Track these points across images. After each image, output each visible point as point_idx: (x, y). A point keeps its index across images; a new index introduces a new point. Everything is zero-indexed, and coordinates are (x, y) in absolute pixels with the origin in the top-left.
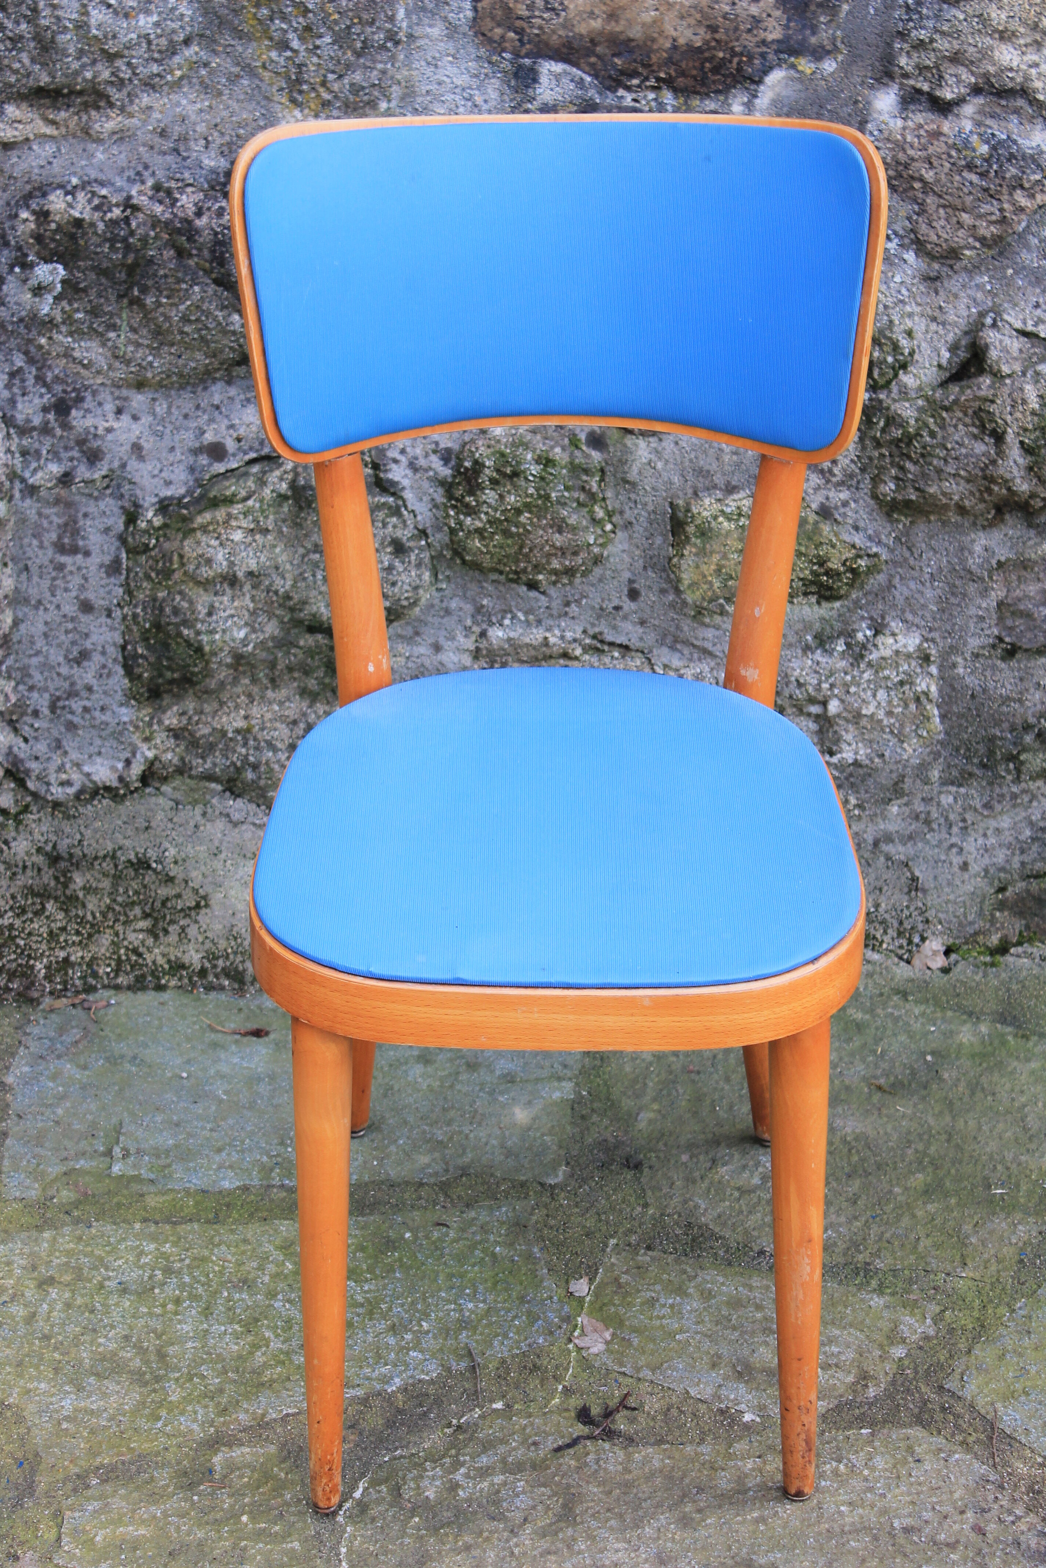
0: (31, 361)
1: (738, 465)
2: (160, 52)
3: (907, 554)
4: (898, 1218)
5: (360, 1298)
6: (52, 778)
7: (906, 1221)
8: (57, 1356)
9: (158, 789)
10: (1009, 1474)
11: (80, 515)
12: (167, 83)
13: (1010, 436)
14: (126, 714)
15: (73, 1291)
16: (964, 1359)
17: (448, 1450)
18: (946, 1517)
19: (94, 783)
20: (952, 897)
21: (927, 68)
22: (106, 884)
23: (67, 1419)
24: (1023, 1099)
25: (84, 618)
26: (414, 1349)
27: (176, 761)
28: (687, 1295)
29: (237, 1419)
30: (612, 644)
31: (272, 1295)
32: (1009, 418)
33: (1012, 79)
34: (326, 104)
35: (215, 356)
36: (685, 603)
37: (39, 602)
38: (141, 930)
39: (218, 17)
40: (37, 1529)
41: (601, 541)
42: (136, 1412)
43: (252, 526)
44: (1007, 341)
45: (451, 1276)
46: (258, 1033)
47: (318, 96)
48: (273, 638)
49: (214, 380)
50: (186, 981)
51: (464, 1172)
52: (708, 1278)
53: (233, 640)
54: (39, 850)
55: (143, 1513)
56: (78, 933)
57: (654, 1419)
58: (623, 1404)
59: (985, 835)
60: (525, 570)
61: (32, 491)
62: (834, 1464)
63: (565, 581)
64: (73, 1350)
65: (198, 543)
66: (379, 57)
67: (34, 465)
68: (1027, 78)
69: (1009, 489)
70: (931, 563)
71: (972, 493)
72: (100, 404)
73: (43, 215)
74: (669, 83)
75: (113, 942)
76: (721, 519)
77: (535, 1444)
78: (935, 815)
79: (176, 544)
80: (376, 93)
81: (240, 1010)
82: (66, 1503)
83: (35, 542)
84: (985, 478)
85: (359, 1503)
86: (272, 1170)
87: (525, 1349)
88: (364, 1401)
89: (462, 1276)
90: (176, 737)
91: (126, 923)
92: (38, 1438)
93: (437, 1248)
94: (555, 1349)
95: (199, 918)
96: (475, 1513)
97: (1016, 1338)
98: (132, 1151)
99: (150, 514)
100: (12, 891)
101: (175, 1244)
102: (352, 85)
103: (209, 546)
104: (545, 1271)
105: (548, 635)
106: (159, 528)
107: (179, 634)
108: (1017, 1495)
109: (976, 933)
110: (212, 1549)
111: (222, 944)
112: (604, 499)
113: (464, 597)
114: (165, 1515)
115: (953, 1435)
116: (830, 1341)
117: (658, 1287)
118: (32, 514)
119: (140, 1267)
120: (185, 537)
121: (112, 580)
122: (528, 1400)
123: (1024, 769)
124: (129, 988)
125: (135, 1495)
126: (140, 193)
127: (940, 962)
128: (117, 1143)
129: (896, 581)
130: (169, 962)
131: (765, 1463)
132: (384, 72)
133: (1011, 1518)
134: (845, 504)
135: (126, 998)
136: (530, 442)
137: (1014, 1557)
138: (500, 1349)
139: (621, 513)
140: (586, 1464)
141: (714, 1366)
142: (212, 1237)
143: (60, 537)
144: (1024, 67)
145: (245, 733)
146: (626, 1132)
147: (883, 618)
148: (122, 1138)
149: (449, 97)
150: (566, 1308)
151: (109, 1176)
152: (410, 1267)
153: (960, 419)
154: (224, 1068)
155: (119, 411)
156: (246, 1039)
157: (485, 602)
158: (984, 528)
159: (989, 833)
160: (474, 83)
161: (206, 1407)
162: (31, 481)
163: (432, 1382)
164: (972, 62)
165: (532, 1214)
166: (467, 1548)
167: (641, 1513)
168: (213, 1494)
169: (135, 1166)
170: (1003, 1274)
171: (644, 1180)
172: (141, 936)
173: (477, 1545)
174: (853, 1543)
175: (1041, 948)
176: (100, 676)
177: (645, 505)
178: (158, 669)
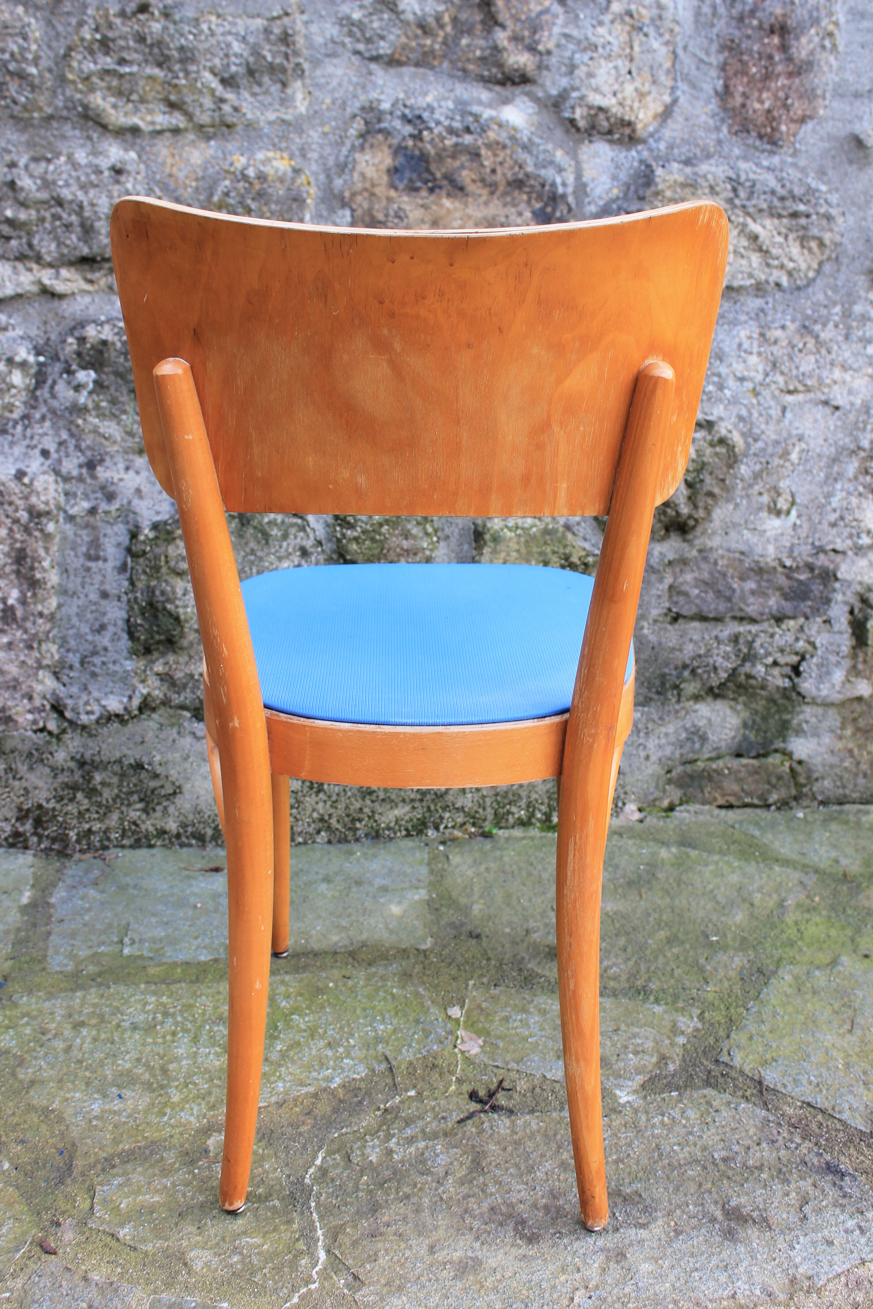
0: (72, 435)
4: (656, 958)
5: (303, 1026)
6: (81, 710)
7: (661, 960)
8: (87, 1074)
9: (149, 716)
10: (782, 1115)
11: (101, 535)
14: (129, 665)
15: (98, 1030)
16: (727, 1042)
17: (380, 1126)
18: (749, 1148)
19: (108, 712)
20: (640, 777)
22: (115, 780)
23: (96, 1118)
24: (711, 886)
25: (104, 602)
26: (347, 1057)
27: (161, 696)
28: (530, 1013)
37: (74, 593)
38: (138, 810)
40: (75, 1201)
41: (431, 547)
42: (147, 1111)
46: (217, 870)
50: (167, 841)
51: (364, 944)
52: (541, 1001)
54: (73, 758)
55: (157, 1184)
56: (97, 812)
57: (524, 1096)
58: (500, 1086)
59: (659, 737)
61: (71, 519)
62: (660, 1117)
64: (99, 1070)
67: (72, 502)
69: (677, 513)
72: (115, 464)
73: (82, 340)
75: (120, 818)
76: (506, 531)
77: (443, 1118)
79: (163, 549)
81: (204, 857)
82: (96, 1180)
83: (72, 553)
85: (320, 1168)
87: (425, 1053)
88: (315, 1095)
89: (373, 1008)
90: (162, 680)
91: (129, 805)
92: (75, 1133)
93: (352, 992)
94: (446, 1053)
95: (176, 800)
96: (407, 1171)
97: (756, 1025)
98: (137, 940)
99: (146, 531)
100: (55, 785)
101: (170, 997)
104: (429, 1003)
106: (152, 540)
107: (165, 609)
108: (792, 1129)
109: (655, 800)
111: (191, 817)
112: (432, 521)
114: (174, 1185)
115: (735, 1092)
116: (635, 1036)
117: (509, 1009)
118: (70, 534)
119: (147, 1012)
120: (169, 544)
121: (122, 576)
122: (433, 1088)
123: (682, 694)
124: (131, 847)
125: (150, 1171)
127: (637, 816)
128: (126, 935)
130: (157, 829)
133: (793, 1145)
134: (578, 524)
135: (128, 853)
137: (805, 1172)
138: (407, 1055)
139: (443, 530)
140: (483, 1130)
142: (195, 992)
143: (88, 550)
146: (466, 917)
148: (129, 933)
150: (449, 1026)
151: (122, 956)
152: (335, 1005)
154: (196, 890)
155: (127, 469)
156: (208, 874)
158: (659, 541)
161: (199, 1104)
162: (71, 512)
163: (362, 1079)
165: (414, 967)
166: (407, 1197)
167: (531, 1162)
168: (209, 1167)
169: (139, 949)
170: (734, 987)
171: (484, 944)
172: (138, 813)
173: (415, 1194)
174: (690, 1173)
175: (692, 807)
176: (112, 640)
177: (457, 525)
178: (150, 633)
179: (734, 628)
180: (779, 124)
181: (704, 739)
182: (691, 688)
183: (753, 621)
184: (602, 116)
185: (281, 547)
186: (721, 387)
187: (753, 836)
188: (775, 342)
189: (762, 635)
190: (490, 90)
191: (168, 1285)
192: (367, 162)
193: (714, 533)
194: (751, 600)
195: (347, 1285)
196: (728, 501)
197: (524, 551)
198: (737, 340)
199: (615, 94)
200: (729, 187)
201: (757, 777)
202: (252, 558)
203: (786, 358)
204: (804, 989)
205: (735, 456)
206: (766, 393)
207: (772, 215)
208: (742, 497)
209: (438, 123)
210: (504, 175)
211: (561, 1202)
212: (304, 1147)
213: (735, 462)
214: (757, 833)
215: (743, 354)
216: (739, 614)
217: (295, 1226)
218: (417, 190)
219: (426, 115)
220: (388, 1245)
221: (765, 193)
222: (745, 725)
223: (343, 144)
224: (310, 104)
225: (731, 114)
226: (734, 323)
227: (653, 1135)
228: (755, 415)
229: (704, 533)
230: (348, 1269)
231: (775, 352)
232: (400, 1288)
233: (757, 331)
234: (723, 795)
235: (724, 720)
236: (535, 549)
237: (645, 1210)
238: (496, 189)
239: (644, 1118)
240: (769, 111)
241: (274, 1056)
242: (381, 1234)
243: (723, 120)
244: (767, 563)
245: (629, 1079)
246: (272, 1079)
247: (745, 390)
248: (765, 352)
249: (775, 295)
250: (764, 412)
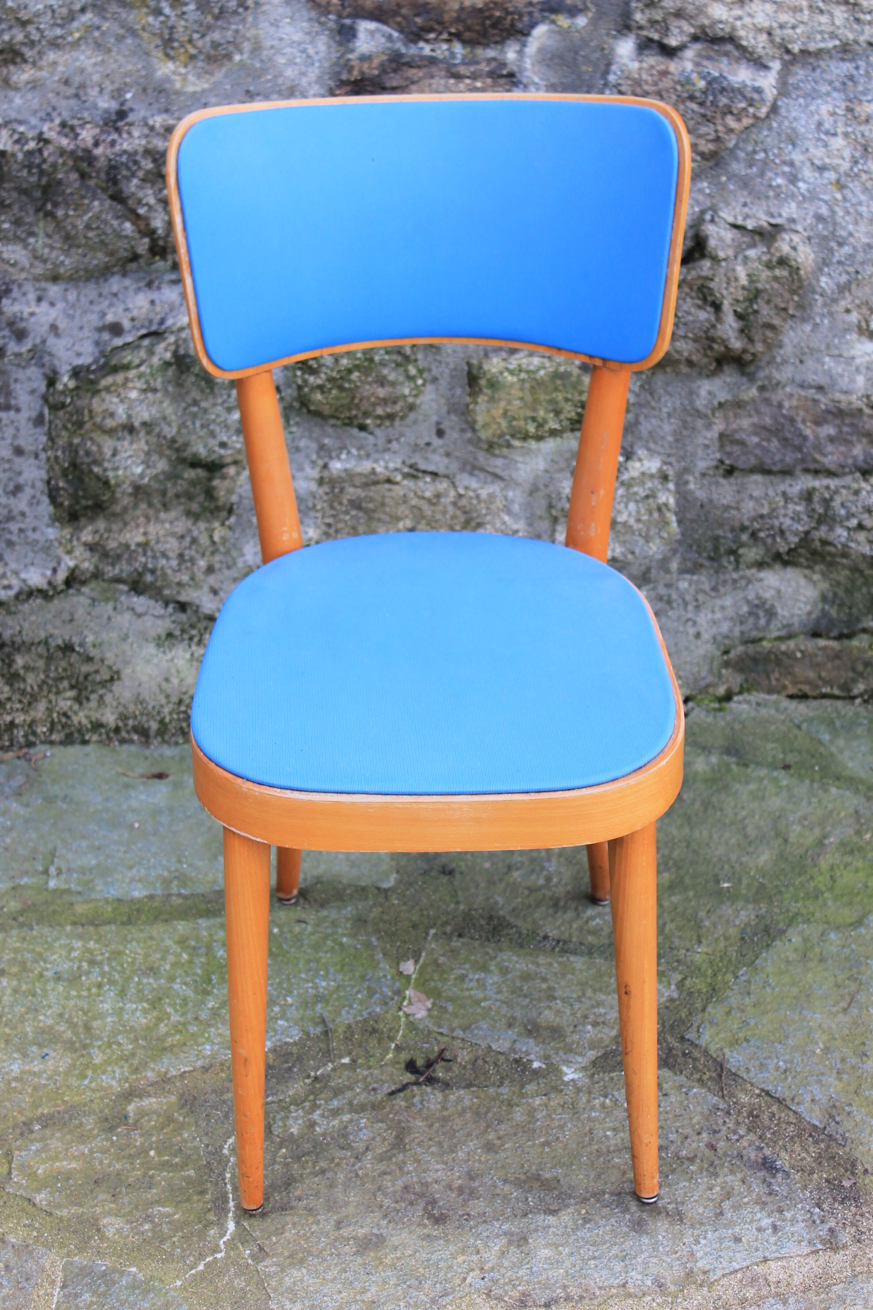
2: (62, 18)
3: (649, 398)
8: (7, 1030)
9: (79, 590)
10: (735, 1103)
11: (12, 380)
12: (69, 43)
13: (726, 306)
14: (52, 533)
15: (19, 980)
16: (700, 1015)
17: (308, 1096)
18: (686, 1138)
19: (29, 587)
20: (689, 659)
21: (657, 22)
22: (41, 663)
23: (16, 1079)
24: (744, 813)
25: (18, 460)
26: (281, 1018)
27: (92, 568)
28: (490, 971)
29: (146, 1077)
30: (425, 472)
31: (172, 979)
32: (725, 292)
33: (722, 29)
34: (192, 57)
35: (112, 255)
36: (479, 440)
38: (69, 699)
41: (414, 392)
42: (67, 1073)
43: (144, 387)
44: (722, 233)
45: (309, 961)
46: (160, 776)
47: (186, 51)
48: (163, 472)
49: (113, 274)
50: (104, 737)
51: (319, 880)
52: (505, 958)
53: (133, 474)
55: (74, 1151)
56: (20, 701)
57: (464, 1067)
58: (441, 1056)
59: (713, 612)
60: (356, 417)
62: (602, 1099)
63: (387, 423)
65: (103, 400)
66: (232, 20)
68: (734, 29)
69: (726, 347)
70: (668, 404)
71: (698, 350)
72: (24, 294)
74: (458, 36)
75: (48, 709)
76: (506, 374)
77: (374, 1089)
78: (674, 596)
79: (86, 401)
80: (231, 48)
81: (146, 758)
82: (15, 1145)
84: (708, 338)
86: (171, 882)
87: (366, 1016)
89: (318, 960)
90: (91, 550)
91: (58, 693)
93: (298, 940)
94: (389, 1016)
95: (114, 688)
96: (328, 1144)
97: (739, 997)
98: (64, 870)
99: (65, 379)
101: (97, 942)
102: (213, 42)
103: (112, 402)
104: (381, 956)
105: (375, 466)
106: (73, 390)
107: (91, 471)
108: (740, 1119)
109: (707, 686)
110: (128, 1177)
112: (416, 360)
113: (310, 438)
114: (91, 1151)
115: (692, 1074)
116: (599, 1004)
117: (467, 966)
119: (72, 960)
120: (92, 397)
121: (38, 430)
122: (369, 1056)
123: (741, 560)
124: (62, 743)
125: (68, 1137)
126: (50, 129)
128: (52, 862)
129: (642, 419)
130: (91, 722)
131: (549, 1099)
132: (237, 31)
133: (736, 1137)
135: (59, 751)
137: (739, 1167)
138: (347, 1017)
139: (430, 370)
140: (413, 1104)
141: (510, 1026)
142: (126, 936)
144: (731, 20)
145: (144, 546)
147: (632, 447)
148: (56, 860)
149: (288, 50)
150: (398, 984)
151: (46, 889)
153: (687, 294)
154: (134, 804)
155: (39, 300)
156: (151, 781)
157: (326, 441)
158: (708, 376)
159: (716, 609)
160: (308, 38)
161: (122, 1067)
163: (295, 1043)
164: (691, 17)
165: (370, 911)
166: (323, 1171)
167: (455, 1141)
168: (128, 1135)
169: (66, 882)
170: (729, 949)
171: (456, 883)
172: (69, 703)
173: (330, 1169)
174: (616, 1160)
175: (757, 696)
176: (31, 504)
177: (447, 364)
178: (75, 498)
179: (806, 482)
181: (771, 614)
182: (752, 553)
183: (830, 474)
185: (229, 396)
186: (793, 179)
187: (820, 742)
189: (844, 492)
191: (81, 1249)
193: (785, 362)
194: (830, 448)
195: (252, 1256)
196: (804, 320)
197: (529, 398)
198: (816, 117)
201: (838, 662)
202: (195, 409)
204: (810, 955)
205: (800, 280)
206: (855, 186)
208: (823, 315)
211: (476, 1184)
212: (226, 1116)
214: (826, 737)
215: (823, 136)
216: (812, 466)
217: (208, 1197)
220: (296, 1219)
222: (824, 598)
226: (814, 95)
227: (589, 1119)
228: (841, 213)
229: (771, 362)
230: (255, 1240)
231: (867, 133)
232: (302, 1261)
233: (843, 105)
234: (795, 683)
235: (797, 591)
236: (543, 397)
237: (558, 1197)
239: (584, 1099)
241: (204, 1016)
242: (292, 1208)
244: (850, 403)
245: (581, 1055)
246: (201, 1040)
247: (825, 181)
248: (853, 132)
249: (868, 57)
250: (851, 210)
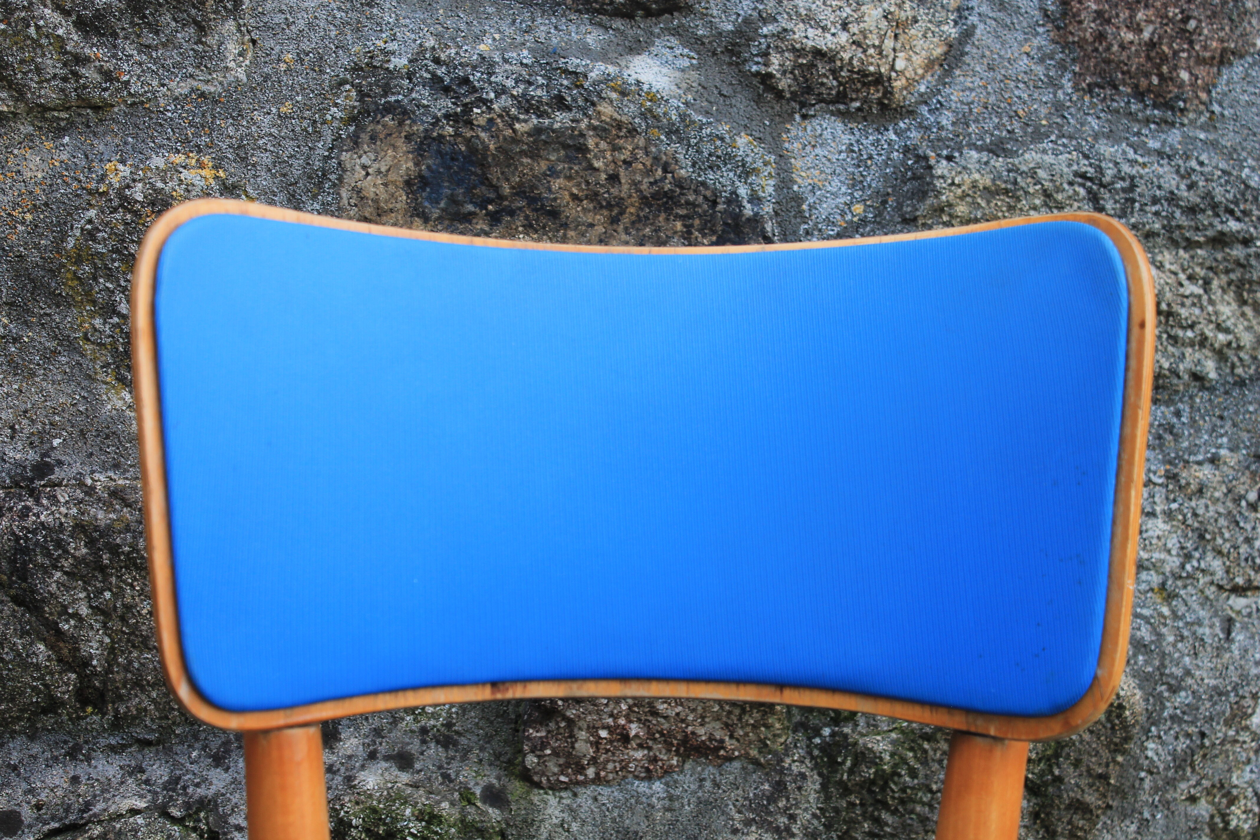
1: (673, 823)
35: (13, 700)
39: (32, 281)
49: (13, 734)
136: (410, 795)
180: (1175, 68)
184: (822, 68)
188: (1200, 491)
190: (606, 28)
192: (364, 167)
199: (845, 26)
200: (1082, 192)
203: (1222, 522)
205: (1124, 725)
206: (1187, 593)
207: (1175, 244)
208: (1153, 807)
209: (501, 91)
210: (635, 184)
213: (1127, 739)
218: (467, 218)
219: (476, 77)
221: (1155, 201)
223: (319, 134)
224: (255, 62)
225: (1080, 53)
228: (1170, 638)
231: (1201, 511)
233: (1161, 469)
238: (622, 212)
240: (1151, 45)
243: (1062, 66)
247: (1143, 587)
248: (1179, 510)
249: (1191, 397)
250: (1186, 633)
